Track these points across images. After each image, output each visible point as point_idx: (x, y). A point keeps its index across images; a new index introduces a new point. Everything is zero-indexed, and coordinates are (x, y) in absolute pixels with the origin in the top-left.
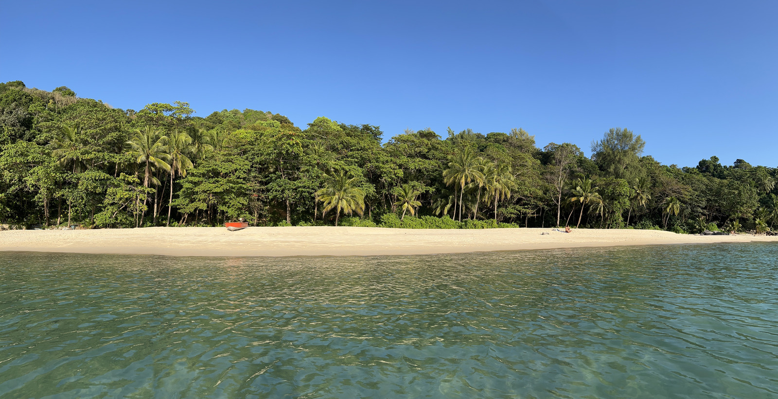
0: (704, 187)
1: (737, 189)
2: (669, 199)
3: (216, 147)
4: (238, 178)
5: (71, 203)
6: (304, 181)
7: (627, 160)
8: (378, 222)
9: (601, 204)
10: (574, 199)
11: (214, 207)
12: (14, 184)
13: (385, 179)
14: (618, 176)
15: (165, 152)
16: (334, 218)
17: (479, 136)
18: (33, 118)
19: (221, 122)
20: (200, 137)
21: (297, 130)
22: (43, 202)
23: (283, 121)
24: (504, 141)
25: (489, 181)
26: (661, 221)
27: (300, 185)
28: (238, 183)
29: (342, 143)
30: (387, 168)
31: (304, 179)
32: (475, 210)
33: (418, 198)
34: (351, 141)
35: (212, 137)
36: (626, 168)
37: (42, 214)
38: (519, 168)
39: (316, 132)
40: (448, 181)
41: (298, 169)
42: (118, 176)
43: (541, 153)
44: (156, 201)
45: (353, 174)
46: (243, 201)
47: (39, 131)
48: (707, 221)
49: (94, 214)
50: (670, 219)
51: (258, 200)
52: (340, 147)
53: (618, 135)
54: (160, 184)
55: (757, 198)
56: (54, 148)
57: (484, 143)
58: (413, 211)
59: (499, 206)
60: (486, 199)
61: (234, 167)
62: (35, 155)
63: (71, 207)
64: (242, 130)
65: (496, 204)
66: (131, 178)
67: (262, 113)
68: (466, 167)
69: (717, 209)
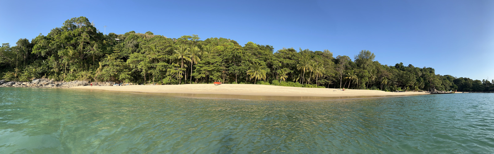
0: (397, 74)
1: (409, 75)
2: (383, 78)
3: (209, 52)
4: (218, 65)
5: (154, 75)
6: (243, 67)
7: (368, 63)
8: (271, 83)
9: (357, 80)
10: (347, 78)
11: (208, 76)
12: (134, 68)
13: (274, 67)
14: (364, 68)
15: (189, 54)
16: (254, 81)
17: (311, 52)
18: (139, 44)
19: (210, 43)
20: (202, 49)
21: (240, 47)
22: (144, 75)
23: (235, 43)
24: (321, 54)
25: (315, 70)
26: (380, 87)
27: (241, 68)
28: (217, 67)
29: (258, 52)
30: (275, 62)
31: (243, 66)
32: (309, 80)
33: (287, 75)
34: (262, 51)
35: (207, 49)
36: (368, 65)
37: (143, 79)
38: (326, 65)
39: (248, 47)
40: (299, 69)
41: (241, 62)
42: (171, 64)
43: (335, 60)
44: (186, 74)
45: (262, 64)
46: (219, 74)
47: (141, 48)
48: (398, 87)
49: (162, 79)
50: (384, 86)
51: (225, 73)
52: (257, 53)
53: (365, 53)
54: (187, 67)
55: (416, 79)
56: (147, 55)
57: (313, 55)
58: (284, 80)
59: (318, 80)
60: (313, 76)
61: (216, 60)
62: (141, 57)
63: (154, 76)
64: (219, 46)
65: (317, 79)
66: (176, 65)
67: (226, 39)
68: (306, 64)
69: (401, 82)
